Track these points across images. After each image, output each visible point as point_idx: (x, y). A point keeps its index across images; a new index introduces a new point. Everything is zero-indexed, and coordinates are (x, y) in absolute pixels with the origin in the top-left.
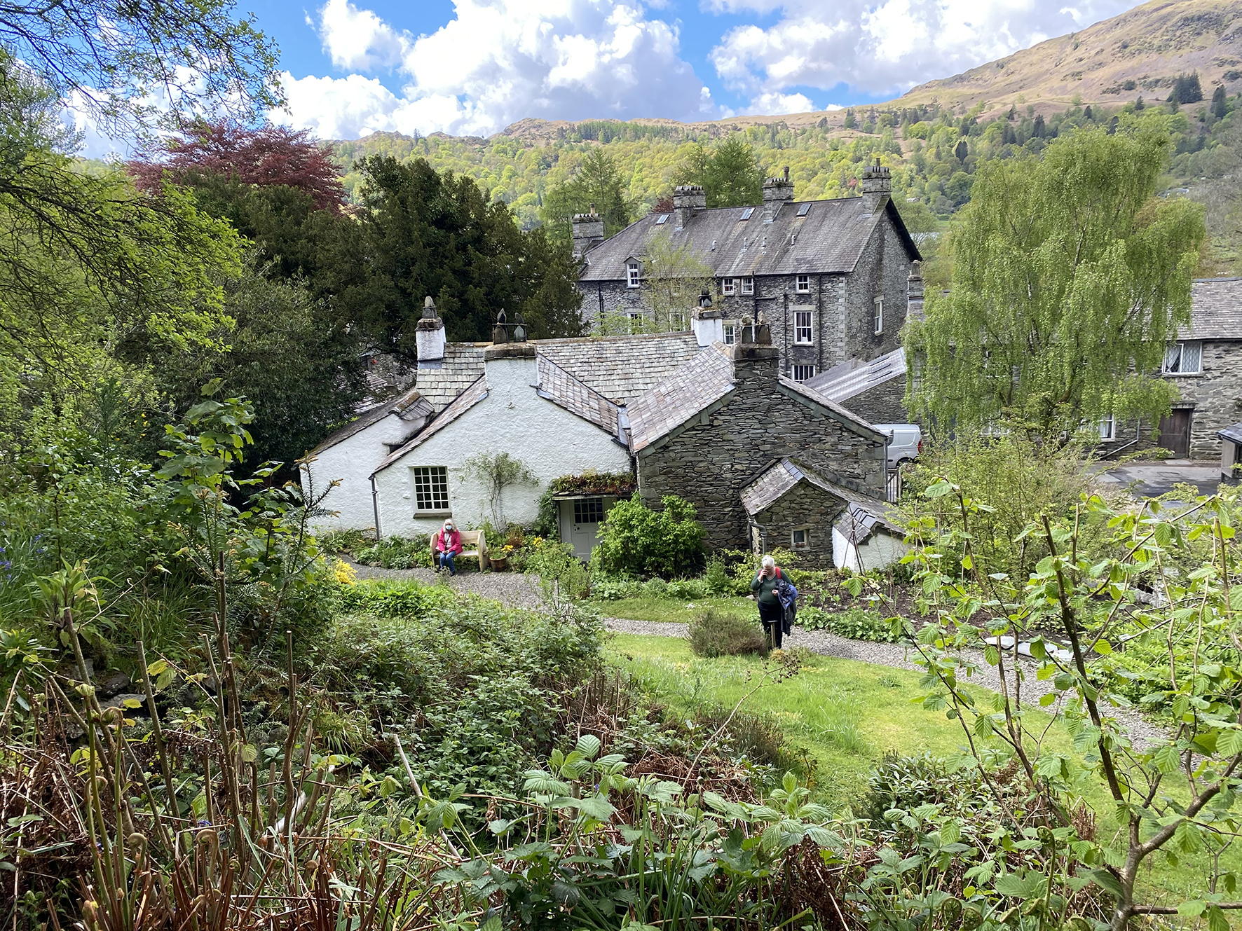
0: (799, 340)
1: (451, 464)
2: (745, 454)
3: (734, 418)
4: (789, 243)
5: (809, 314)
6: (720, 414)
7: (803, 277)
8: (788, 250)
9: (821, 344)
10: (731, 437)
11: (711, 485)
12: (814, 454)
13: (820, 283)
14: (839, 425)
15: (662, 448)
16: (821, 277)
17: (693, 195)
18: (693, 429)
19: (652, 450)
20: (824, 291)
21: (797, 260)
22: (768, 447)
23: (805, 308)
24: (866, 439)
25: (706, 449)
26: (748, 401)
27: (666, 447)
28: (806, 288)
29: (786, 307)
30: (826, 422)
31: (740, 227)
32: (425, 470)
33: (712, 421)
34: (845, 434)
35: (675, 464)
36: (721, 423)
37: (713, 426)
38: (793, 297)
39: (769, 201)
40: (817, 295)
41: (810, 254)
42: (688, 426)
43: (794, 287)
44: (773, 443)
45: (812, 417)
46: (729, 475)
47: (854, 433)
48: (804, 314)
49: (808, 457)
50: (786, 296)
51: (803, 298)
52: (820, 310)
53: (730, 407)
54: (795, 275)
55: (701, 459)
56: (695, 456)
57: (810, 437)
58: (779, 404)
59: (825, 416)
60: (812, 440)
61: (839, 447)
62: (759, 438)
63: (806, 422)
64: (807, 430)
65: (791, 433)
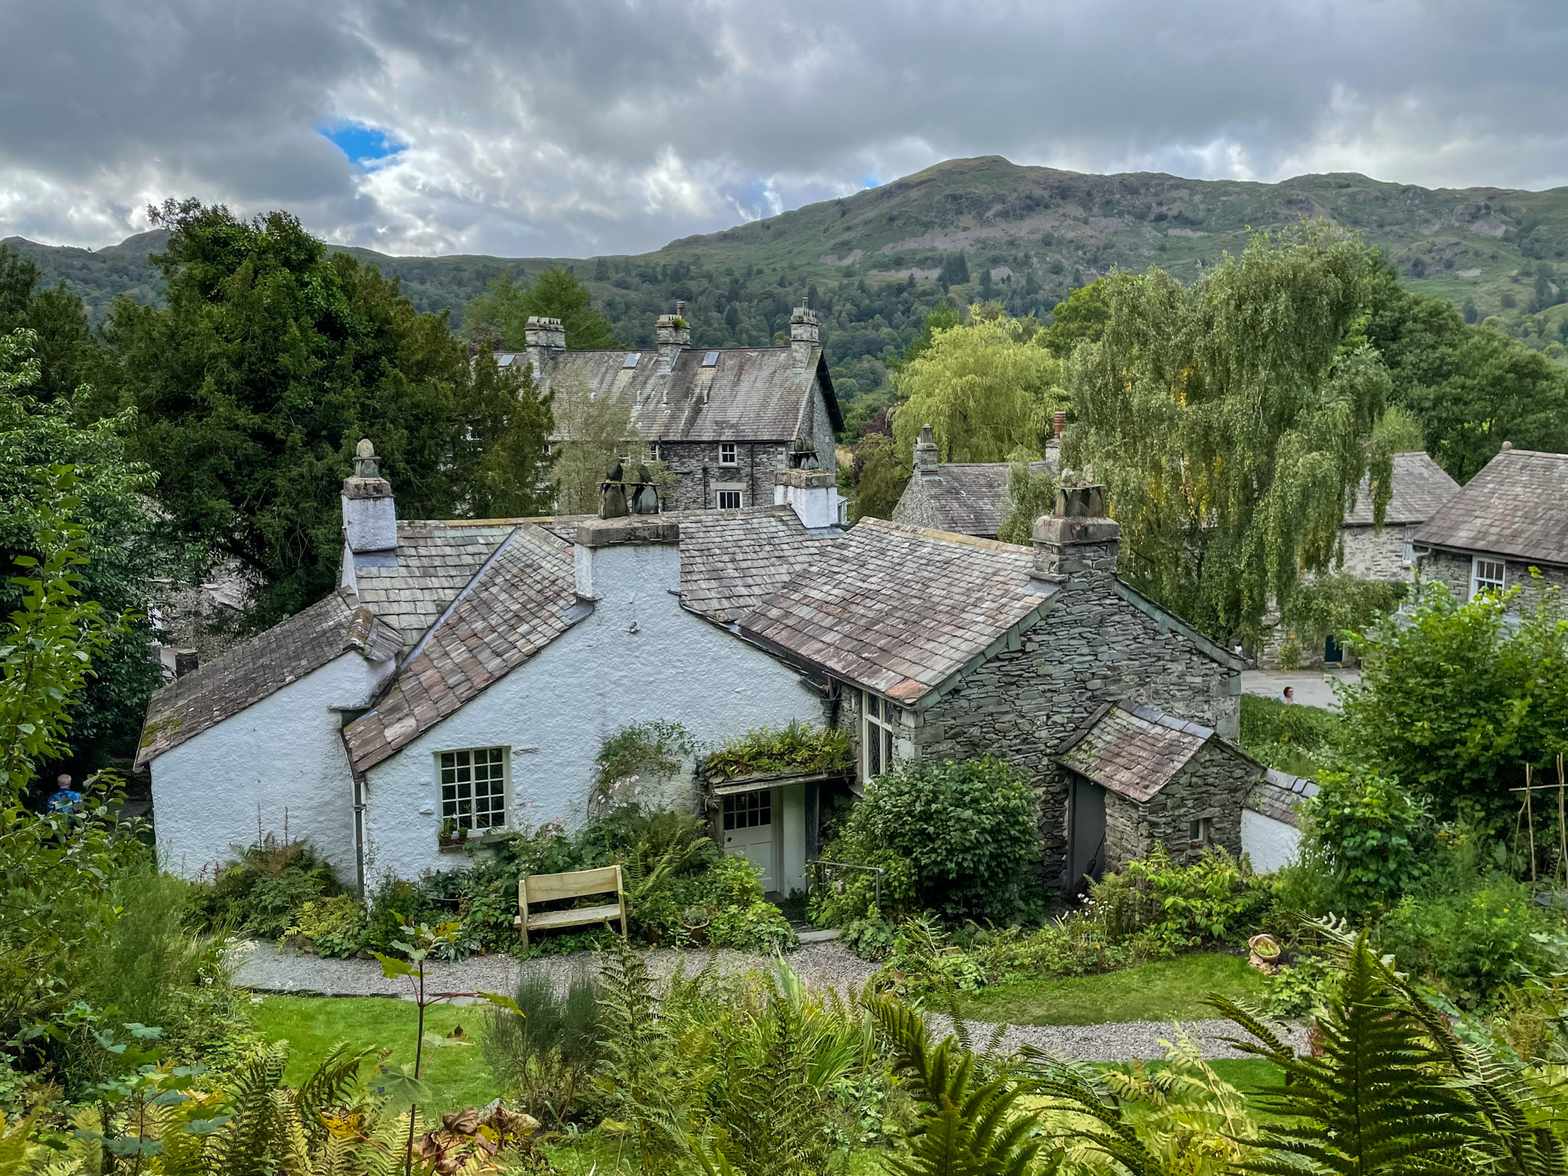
1: (519, 742)
2: (1067, 697)
3: (1053, 637)
4: (700, 400)
5: (737, 495)
6: (1035, 632)
7: (728, 446)
8: (700, 410)
10: (1049, 669)
11: (1018, 751)
12: (1156, 692)
13: (752, 454)
14: (1190, 644)
15: (950, 693)
16: (754, 446)
17: (550, 330)
18: (997, 658)
19: (936, 698)
20: (758, 465)
21: (716, 423)
22: (1097, 683)
23: (732, 486)
24: (1220, 665)
25: (1013, 689)
26: (1075, 609)
27: (956, 691)
28: (732, 460)
29: (706, 485)
30: (1174, 641)
31: (625, 377)
32: (463, 756)
33: (1024, 644)
34: (1195, 658)
35: (968, 720)
36: (1035, 646)
37: (1023, 652)
38: (716, 472)
39: (666, 344)
40: (748, 469)
41: (733, 416)
42: (991, 654)
43: (717, 458)
44: (1105, 677)
45: (1157, 632)
46: (1044, 734)
47: (1205, 656)
48: (730, 494)
49: (1148, 697)
50: (705, 470)
51: (729, 474)
52: (754, 490)
53: (1051, 621)
54: (717, 442)
55: (1005, 708)
56: (999, 704)
57: (1152, 664)
58: (1114, 614)
59: (1173, 632)
60: (1154, 669)
61: (1188, 680)
62: (1086, 669)
63: (1148, 642)
64: (1149, 654)
65: (1128, 659)
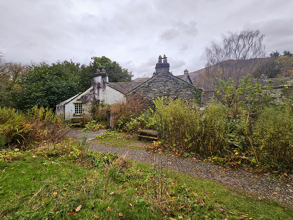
3: (155, 84)
10: (154, 89)
11: (148, 104)
14: (187, 86)
18: (143, 87)
22: (165, 92)
25: (147, 93)
26: (160, 79)
30: (183, 85)
32: (77, 104)
33: (149, 85)
36: (152, 85)
53: (154, 81)
55: (145, 96)
57: (178, 89)
58: (169, 80)
59: (183, 83)
60: (179, 90)
61: (187, 92)
62: (163, 90)
63: (177, 85)
64: (177, 88)
65: (173, 88)
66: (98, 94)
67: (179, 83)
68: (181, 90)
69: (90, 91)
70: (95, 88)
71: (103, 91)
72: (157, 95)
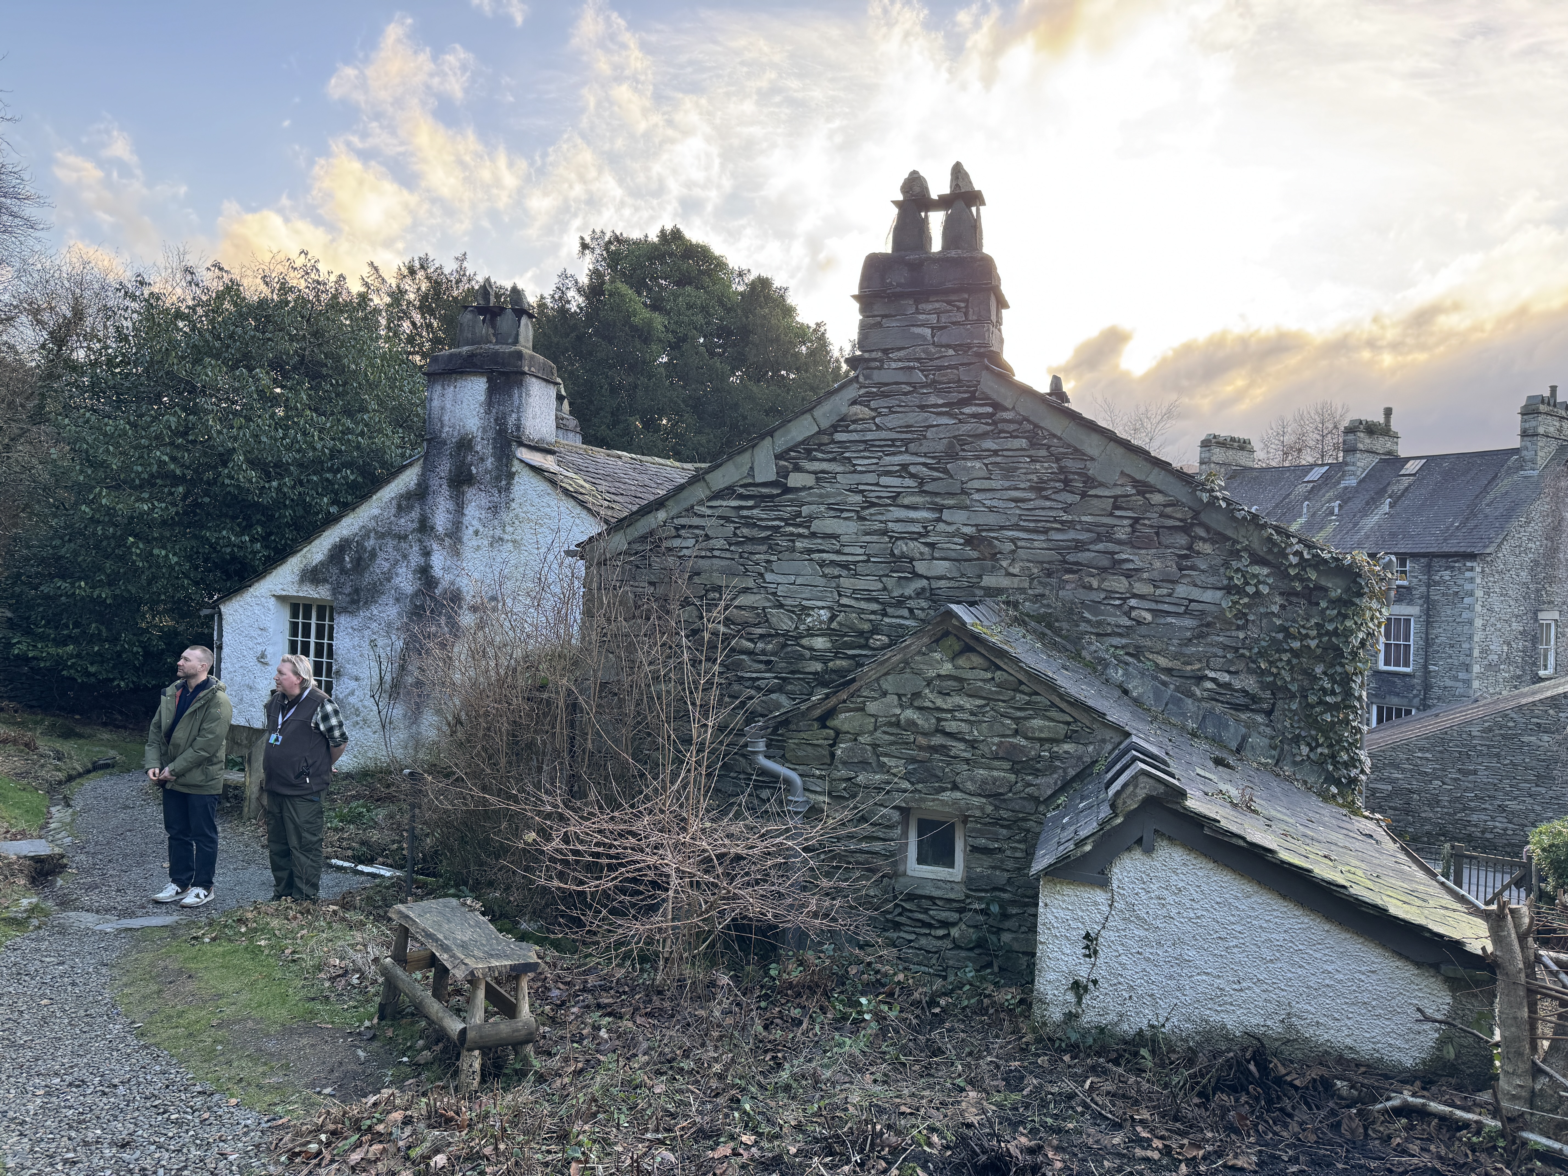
0: (1387, 663)
5: (1408, 621)
6: (808, 454)
9: (1426, 672)
10: (835, 525)
12: (1089, 604)
13: (1430, 571)
14: (1181, 513)
15: (644, 539)
16: (1433, 560)
17: (1233, 448)
18: (731, 492)
20: (1437, 583)
21: (1391, 534)
27: (654, 539)
30: (1138, 501)
31: (1302, 489)
32: (308, 609)
33: (783, 473)
34: (1204, 547)
36: (810, 481)
37: (787, 490)
39: (1353, 451)
40: (1423, 589)
41: (1416, 526)
42: (719, 484)
44: (959, 558)
49: (1066, 611)
52: (1428, 616)
56: (733, 572)
57: (1079, 546)
58: (984, 435)
59: (1136, 483)
60: (1083, 557)
61: (1182, 590)
62: (915, 537)
63: (1070, 498)
64: (1071, 525)
65: (1016, 527)
66: (455, 534)
67: (1090, 481)
68: (1105, 562)
69: (399, 507)
70: (434, 482)
71: (494, 509)
72: (861, 584)
